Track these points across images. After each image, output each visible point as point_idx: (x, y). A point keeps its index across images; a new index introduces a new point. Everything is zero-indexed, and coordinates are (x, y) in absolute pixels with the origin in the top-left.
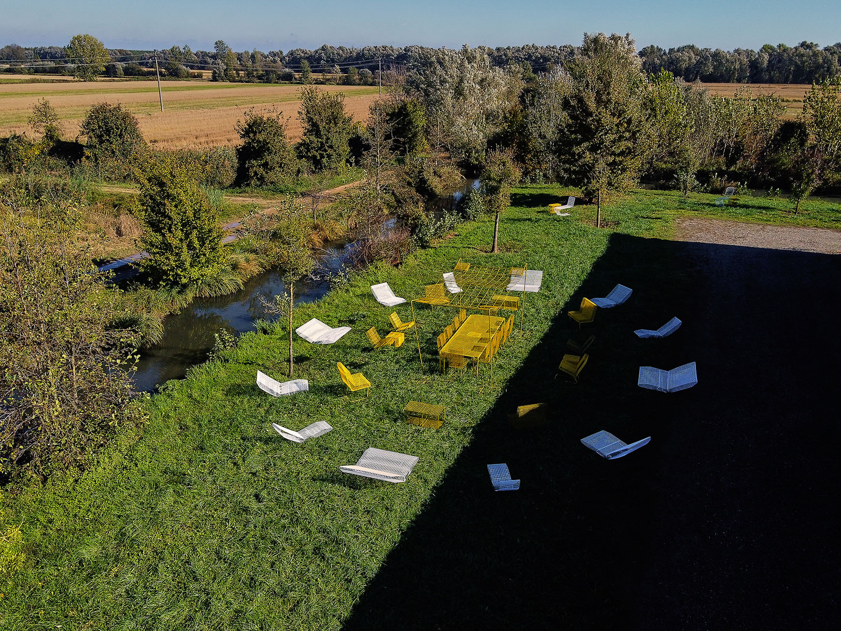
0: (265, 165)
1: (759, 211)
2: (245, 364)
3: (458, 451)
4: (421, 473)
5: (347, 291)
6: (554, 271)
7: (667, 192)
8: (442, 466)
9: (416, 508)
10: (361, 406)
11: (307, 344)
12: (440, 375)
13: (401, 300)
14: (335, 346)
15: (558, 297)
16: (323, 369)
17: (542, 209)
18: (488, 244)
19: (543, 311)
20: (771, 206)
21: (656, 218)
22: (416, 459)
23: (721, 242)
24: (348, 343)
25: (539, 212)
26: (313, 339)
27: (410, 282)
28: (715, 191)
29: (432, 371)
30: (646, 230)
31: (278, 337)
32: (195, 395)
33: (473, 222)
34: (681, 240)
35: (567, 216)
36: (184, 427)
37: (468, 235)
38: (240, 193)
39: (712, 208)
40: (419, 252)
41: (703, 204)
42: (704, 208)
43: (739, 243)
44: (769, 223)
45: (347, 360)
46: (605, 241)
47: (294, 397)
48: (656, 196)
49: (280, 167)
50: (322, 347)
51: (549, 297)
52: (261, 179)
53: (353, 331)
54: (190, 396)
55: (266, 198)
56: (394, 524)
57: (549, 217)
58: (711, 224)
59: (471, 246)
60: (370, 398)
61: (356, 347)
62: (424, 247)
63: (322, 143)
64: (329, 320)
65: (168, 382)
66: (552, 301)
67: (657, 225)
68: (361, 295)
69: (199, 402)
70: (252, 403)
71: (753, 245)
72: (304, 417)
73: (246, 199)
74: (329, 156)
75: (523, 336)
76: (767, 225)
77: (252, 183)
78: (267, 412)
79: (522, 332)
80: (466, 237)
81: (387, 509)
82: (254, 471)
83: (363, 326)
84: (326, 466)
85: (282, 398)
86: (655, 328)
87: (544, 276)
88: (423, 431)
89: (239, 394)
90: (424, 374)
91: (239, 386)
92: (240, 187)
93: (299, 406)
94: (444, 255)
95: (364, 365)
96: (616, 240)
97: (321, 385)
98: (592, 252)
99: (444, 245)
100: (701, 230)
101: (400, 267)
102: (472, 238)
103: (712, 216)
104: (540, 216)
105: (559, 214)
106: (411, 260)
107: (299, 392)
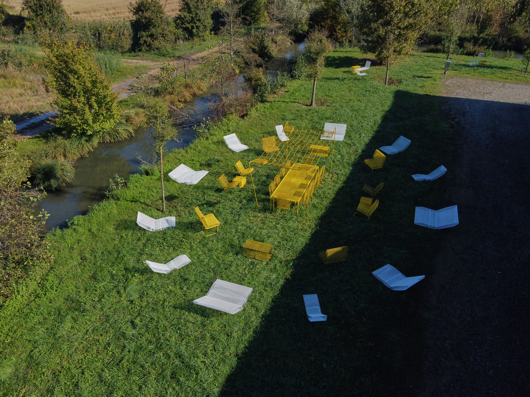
0: (152, 36)
1: (501, 70)
2: (132, 201)
3: (282, 282)
4: (254, 302)
5: (207, 138)
6: (355, 123)
7: (435, 55)
8: (269, 295)
9: (249, 335)
10: (212, 241)
11: (176, 184)
12: (271, 213)
13: (245, 147)
14: (197, 187)
15: (358, 145)
16: (187, 206)
17: (347, 69)
18: (308, 99)
19: (346, 157)
20: (509, 67)
21: (427, 77)
22: (250, 290)
23: (474, 98)
24: (206, 184)
25: (345, 72)
26: (180, 180)
27: (252, 131)
28: (469, 54)
29: (265, 210)
30: (421, 87)
31: (156, 178)
32: (94, 230)
33: (298, 81)
34: (445, 96)
35: (365, 76)
36: (84, 259)
37: (294, 92)
38: (135, 56)
39: (467, 68)
40: (260, 105)
41: (460, 65)
42: (462, 68)
43: (487, 98)
44: (507, 81)
45: (204, 199)
46: (391, 97)
47: (164, 232)
48: (428, 58)
49: (163, 37)
50: (187, 187)
51: (350, 145)
52: (149, 46)
53: (210, 174)
54: (90, 231)
55: (153, 60)
56: (233, 349)
57: (351, 76)
58: (466, 82)
59: (296, 101)
60: (219, 233)
61: (210, 188)
62: (262, 101)
63: (192, 17)
64: (194, 164)
65: (75, 218)
66: (353, 148)
67: (428, 82)
68: (217, 142)
69: (96, 236)
70: (134, 236)
71: (497, 100)
72: (171, 249)
73: (139, 61)
74: (198, 27)
75: (331, 178)
76: (506, 82)
77: (143, 49)
78: (144, 245)
79: (331, 175)
80: (293, 93)
81: (228, 335)
82: (131, 298)
83: (217, 169)
84: (185, 295)
85: (156, 234)
86: (427, 173)
87: (347, 127)
88: (257, 264)
89: (126, 229)
90: (259, 212)
91: (126, 221)
92: (135, 52)
93: (167, 240)
94: (277, 108)
95: (216, 203)
96: (400, 96)
97: (185, 221)
98: (382, 106)
99: (277, 99)
100: (459, 87)
101: (245, 118)
102: (297, 94)
103: (467, 75)
104: (346, 75)
105: (359, 74)
106: (253, 113)
107: (168, 228)
